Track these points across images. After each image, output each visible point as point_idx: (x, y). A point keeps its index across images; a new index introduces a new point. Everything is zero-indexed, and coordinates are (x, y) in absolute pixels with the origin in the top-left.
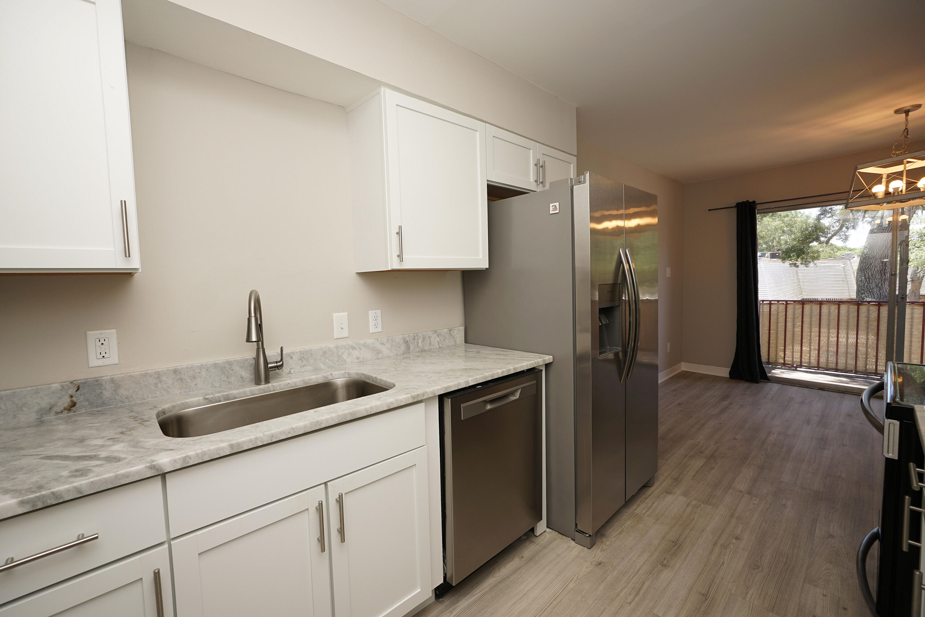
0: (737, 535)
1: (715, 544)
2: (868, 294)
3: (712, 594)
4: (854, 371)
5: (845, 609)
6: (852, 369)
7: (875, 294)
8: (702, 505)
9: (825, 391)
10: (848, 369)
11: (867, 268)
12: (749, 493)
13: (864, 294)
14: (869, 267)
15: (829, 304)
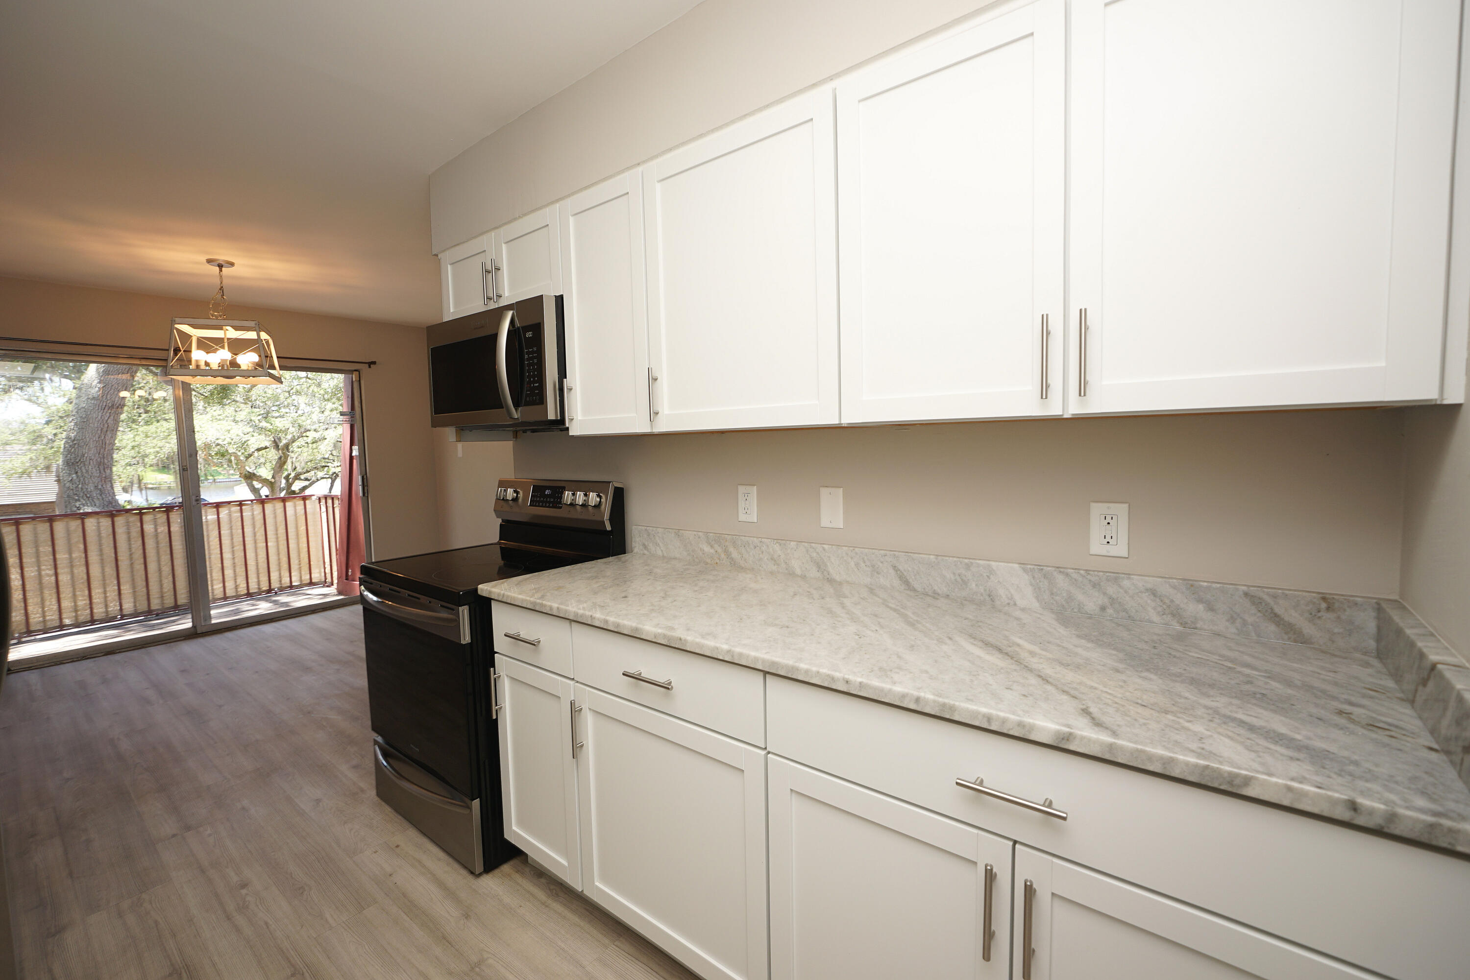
0: (239, 883)
1: (229, 918)
2: (84, 500)
3: (301, 962)
4: (119, 617)
5: (397, 846)
6: (115, 614)
7: (95, 500)
8: (144, 896)
9: (118, 654)
10: (110, 616)
11: (77, 460)
12: (188, 828)
13: (79, 500)
14: (82, 460)
15: (66, 520)
